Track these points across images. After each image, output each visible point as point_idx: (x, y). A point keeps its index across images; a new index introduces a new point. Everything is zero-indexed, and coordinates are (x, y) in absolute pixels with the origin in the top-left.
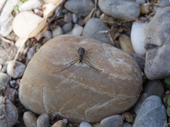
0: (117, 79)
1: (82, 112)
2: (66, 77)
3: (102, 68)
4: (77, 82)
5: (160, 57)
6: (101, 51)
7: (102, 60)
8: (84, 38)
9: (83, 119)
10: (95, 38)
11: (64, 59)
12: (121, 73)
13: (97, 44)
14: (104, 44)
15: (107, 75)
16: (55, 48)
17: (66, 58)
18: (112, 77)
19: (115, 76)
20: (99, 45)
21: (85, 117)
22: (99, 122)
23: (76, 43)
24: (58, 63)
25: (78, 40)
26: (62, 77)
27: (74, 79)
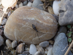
0: (46, 25)
1: (31, 40)
2: (24, 24)
3: (40, 20)
4: (29, 27)
5: (65, 16)
6: (40, 13)
7: (40, 17)
8: (33, 8)
9: (32, 43)
10: (37, 8)
11: (24, 17)
12: (48, 23)
13: (38, 10)
14: (41, 10)
15: (42, 24)
16: (20, 12)
17: (25, 16)
18: (44, 24)
19: (46, 24)
20: (39, 10)
21: (32, 42)
22: (39, 44)
23: (29, 10)
24: (21, 18)
25: (30, 8)
26: (23, 24)
27: (28, 25)
